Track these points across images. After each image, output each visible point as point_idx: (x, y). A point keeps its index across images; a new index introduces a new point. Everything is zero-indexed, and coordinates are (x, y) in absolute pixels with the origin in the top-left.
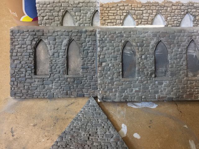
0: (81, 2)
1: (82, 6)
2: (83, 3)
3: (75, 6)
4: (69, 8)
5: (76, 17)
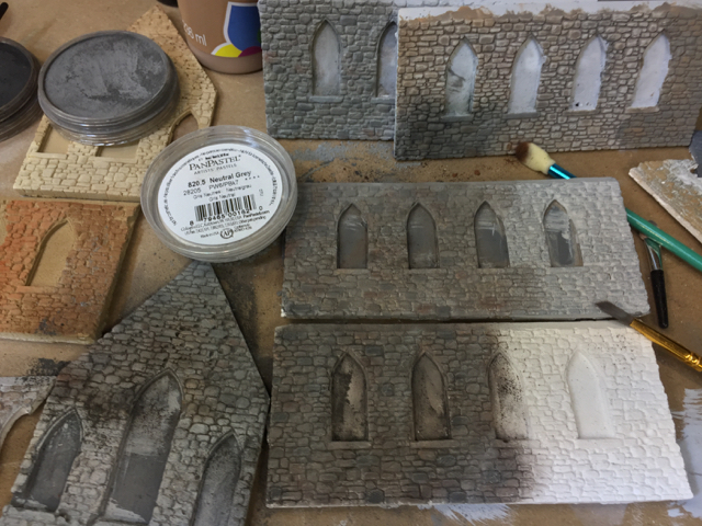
0: (358, 4)
1: (361, 13)
2: (363, 5)
3: (345, 10)
4: (330, 16)
5: (344, 36)
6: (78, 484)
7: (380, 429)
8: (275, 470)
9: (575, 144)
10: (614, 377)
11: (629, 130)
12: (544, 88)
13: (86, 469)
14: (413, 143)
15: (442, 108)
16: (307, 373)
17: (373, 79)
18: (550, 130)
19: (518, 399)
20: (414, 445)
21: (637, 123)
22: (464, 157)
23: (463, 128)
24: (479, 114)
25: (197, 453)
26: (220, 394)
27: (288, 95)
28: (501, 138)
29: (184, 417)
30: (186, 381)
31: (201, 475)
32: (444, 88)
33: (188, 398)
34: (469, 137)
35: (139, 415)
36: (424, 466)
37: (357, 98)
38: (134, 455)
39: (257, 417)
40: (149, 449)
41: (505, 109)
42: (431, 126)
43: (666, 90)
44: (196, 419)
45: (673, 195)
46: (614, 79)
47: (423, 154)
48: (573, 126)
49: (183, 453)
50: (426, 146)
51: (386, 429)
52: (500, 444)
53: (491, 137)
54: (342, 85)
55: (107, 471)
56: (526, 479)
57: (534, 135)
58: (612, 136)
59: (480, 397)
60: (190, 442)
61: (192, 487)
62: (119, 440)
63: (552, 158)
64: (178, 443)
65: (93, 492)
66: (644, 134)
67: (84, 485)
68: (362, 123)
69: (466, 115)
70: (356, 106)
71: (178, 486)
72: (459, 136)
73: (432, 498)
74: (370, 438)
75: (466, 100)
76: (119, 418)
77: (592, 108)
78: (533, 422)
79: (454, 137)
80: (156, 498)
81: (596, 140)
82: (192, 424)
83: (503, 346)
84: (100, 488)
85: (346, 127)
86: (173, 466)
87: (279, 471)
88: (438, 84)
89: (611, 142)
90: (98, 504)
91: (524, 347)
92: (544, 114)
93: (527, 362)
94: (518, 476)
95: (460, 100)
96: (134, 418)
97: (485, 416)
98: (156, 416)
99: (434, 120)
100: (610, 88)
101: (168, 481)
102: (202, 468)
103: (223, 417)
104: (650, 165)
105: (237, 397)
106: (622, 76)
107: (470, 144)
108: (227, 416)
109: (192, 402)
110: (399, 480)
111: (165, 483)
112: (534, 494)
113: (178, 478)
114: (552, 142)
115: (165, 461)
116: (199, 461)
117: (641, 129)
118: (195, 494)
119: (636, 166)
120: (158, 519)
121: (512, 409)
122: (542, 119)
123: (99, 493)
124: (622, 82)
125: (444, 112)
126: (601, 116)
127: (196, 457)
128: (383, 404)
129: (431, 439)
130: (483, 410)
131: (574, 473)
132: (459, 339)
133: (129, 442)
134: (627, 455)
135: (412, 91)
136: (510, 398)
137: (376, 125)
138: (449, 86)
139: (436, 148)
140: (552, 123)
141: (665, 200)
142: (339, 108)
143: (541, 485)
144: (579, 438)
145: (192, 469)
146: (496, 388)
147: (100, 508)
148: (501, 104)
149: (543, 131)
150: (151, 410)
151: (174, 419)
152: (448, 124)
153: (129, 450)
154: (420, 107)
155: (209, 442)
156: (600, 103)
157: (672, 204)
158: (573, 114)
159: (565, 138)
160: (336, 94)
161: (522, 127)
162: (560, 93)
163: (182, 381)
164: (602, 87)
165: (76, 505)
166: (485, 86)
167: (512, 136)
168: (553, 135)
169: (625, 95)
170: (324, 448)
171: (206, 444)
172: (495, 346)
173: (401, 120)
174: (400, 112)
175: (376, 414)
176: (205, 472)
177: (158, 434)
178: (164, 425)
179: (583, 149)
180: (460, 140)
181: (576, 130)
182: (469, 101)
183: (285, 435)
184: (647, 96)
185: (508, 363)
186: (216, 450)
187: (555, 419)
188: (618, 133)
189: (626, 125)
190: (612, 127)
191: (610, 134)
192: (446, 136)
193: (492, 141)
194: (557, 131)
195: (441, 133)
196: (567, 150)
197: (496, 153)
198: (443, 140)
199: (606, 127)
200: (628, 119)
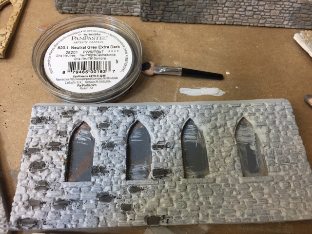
9: (261, 21)
11: (299, 15)
14: (153, 9)
18: (245, 10)
21: (305, 11)
22: (186, 23)
34: (191, 9)
53: (205, 10)
57: (234, 12)
58: (286, 19)
66: (309, 19)
72: (184, 7)
79: (180, 7)
81: (276, 20)
89: (286, 23)
107: (191, 13)
114: (246, 18)
117: (307, 16)
126: (281, 3)
139: (168, 14)
149: (240, 9)
159: (255, 16)
167: (220, 11)
168: (247, 13)
179: (267, 25)
180: (184, 10)
181: (263, 11)
188: (292, 16)
189: (298, 12)
190: (287, 12)
191: (285, 17)
192: (174, 6)
193: (205, 13)
194: (250, 10)
195: (171, 3)
196: (255, 25)
197: (208, 23)
198: (173, 9)
199: (284, 11)
200: (299, 8)
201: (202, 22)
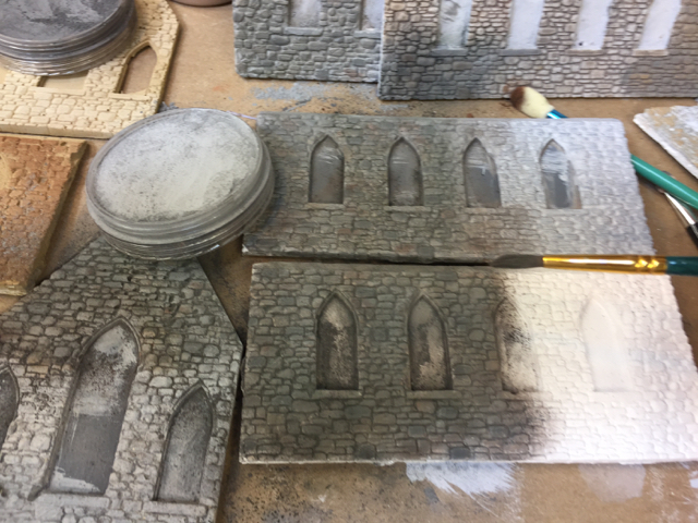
6: (16, 452)
7: (372, 377)
8: (250, 420)
9: (577, 90)
10: (633, 326)
11: (636, 76)
12: (546, 20)
13: (25, 434)
14: (400, 80)
15: (434, 39)
16: (290, 314)
17: (357, 8)
18: (551, 73)
19: (526, 348)
20: (410, 395)
21: (645, 68)
22: (455, 99)
23: (456, 64)
24: (474, 48)
25: (160, 409)
26: (183, 342)
27: (260, 25)
28: (498, 78)
29: (142, 370)
30: (142, 329)
31: (165, 435)
32: (437, 14)
33: (146, 348)
34: (462, 76)
35: (87, 370)
36: (422, 418)
37: (339, 30)
38: (83, 416)
39: (229, 366)
40: (102, 409)
41: (503, 44)
42: (421, 60)
43: (676, 31)
44: (157, 371)
45: (682, 143)
46: (622, 14)
47: (411, 93)
48: (575, 68)
49: (142, 410)
50: (414, 84)
51: (379, 377)
52: (507, 395)
53: (486, 76)
54: (322, 14)
55: (51, 436)
56: (537, 435)
57: (532, 77)
58: (617, 83)
59: (485, 344)
60: (150, 398)
61: (156, 447)
62: (64, 399)
63: (551, 104)
64: (136, 399)
65: (35, 461)
66: (650, 81)
67: (23, 453)
68: (343, 61)
69: (459, 48)
70: (337, 40)
71: (139, 447)
73: (432, 453)
74: (360, 388)
75: (460, 32)
76: (63, 375)
77: (597, 47)
78: (543, 372)
79: (446, 74)
80: (112, 463)
81: (600, 86)
82: (152, 377)
83: (510, 290)
84: (43, 455)
85: (325, 66)
86: (131, 426)
87: (255, 422)
88: (431, 9)
89: (615, 89)
90: (41, 473)
91: (533, 291)
92: (544, 51)
93: (537, 309)
94: (529, 431)
95: (454, 31)
96: (81, 375)
97: (492, 365)
98: (108, 371)
99: (424, 52)
100: (617, 25)
101: (126, 442)
102: (166, 425)
103: (189, 368)
104: (656, 111)
105: (205, 345)
106: (631, 12)
107: (463, 83)
108: (193, 366)
109: (152, 351)
110: (393, 433)
111: (122, 445)
112: (546, 451)
113: (138, 438)
114: (552, 86)
115: (122, 420)
116: (163, 418)
117: (647, 76)
118: (159, 456)
119: (642, 112)
120: (116, 486)
121: (519, 359)
122: (542, 57)
123: (42, 461)
124: (631, 19)
125: (435, 44)
126: (606, 58)
127: (159, 413)
128: (375, 350)
129: (430, 389)
130: (488, 359)
131: (588, 427)
132: (461, 281)
133: (76, 402)
134: (648, 410)
135: (401, 15)
136: (517, 347)
137: (359, 64)
138: (442, 14)
139: (425, 87)
140: (552, 63)
141: (674, 148)
142: (318, 42)
143: (554, 441)
144: (596, 390)
145: (154, 428)
146: (502, 335)
147: (43, 478)
148: (499, 38)
149: (542, 72)
150: (102, 364)
151: (130, 374)
152: (439, 59)
153: (77, 411)
154: (409, 36)
155: (173, 397)
156: (606, 42)
157: (682, 152)
158: (576, 54)
159: (566, 82)
160: (315, 26)
161: (521, 66)
162: (563, 28)
163: (138, 330)
164: (610, 23)
165: (14, 477)
166: (483, 14)
167: (510, 77)
168: (555, 78)
169: (633, 34)
170: (308, 397)
171: (169, 398)
172: (501, 290)
173: (388, 51)
174: (387, 41)
175: (368, 361)
176: (170, 431)
177: (112, 391)
178: (118, 381)
179: (586, 95)
180: (452, 78)
181: (578, 73)
182: (463, 33)
183: (263, 382)
184: (657, 36)
185: (514, 309)
186: (182, 405)
187: (568, 370)
188: (624, 78)
189: (632, 70)
190: (617, 71)
191: (615, 80)
192: (436, 73)
193: (486, 82)
194: (558, 73)
195: (431, 68)
196: (568, 96)
197: (491, 97)
198: (433, 78)
199: (611, 71)
200: (634, 63)
201: (483, 96)
